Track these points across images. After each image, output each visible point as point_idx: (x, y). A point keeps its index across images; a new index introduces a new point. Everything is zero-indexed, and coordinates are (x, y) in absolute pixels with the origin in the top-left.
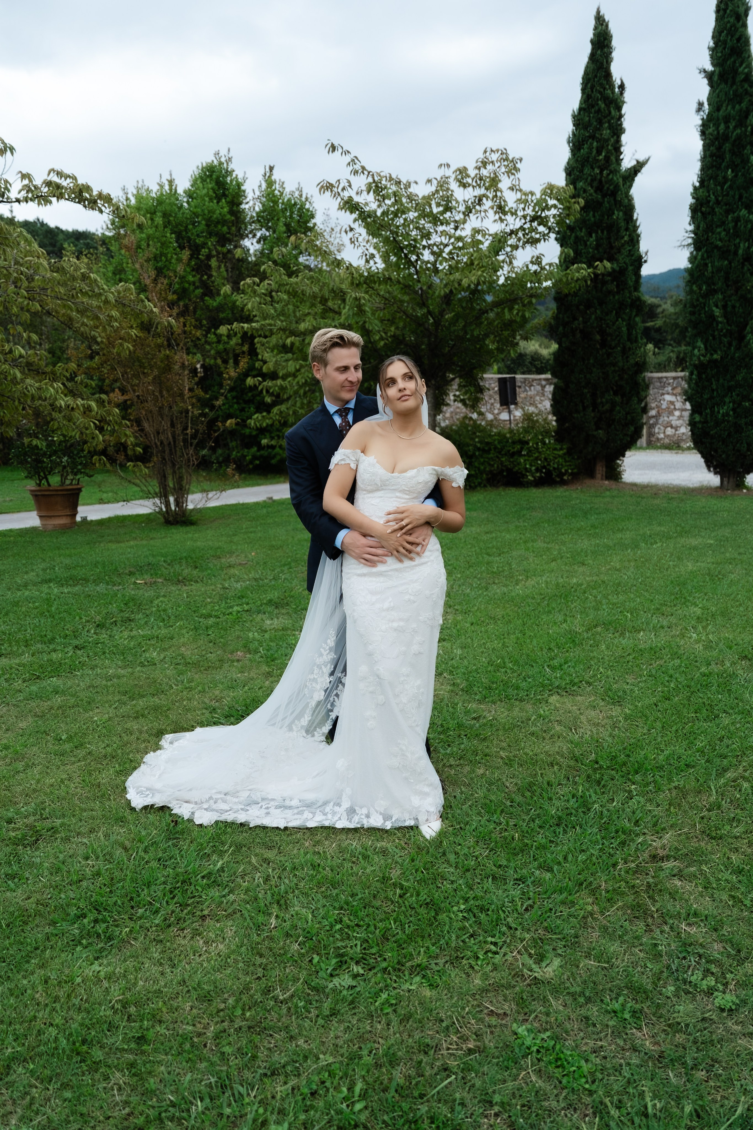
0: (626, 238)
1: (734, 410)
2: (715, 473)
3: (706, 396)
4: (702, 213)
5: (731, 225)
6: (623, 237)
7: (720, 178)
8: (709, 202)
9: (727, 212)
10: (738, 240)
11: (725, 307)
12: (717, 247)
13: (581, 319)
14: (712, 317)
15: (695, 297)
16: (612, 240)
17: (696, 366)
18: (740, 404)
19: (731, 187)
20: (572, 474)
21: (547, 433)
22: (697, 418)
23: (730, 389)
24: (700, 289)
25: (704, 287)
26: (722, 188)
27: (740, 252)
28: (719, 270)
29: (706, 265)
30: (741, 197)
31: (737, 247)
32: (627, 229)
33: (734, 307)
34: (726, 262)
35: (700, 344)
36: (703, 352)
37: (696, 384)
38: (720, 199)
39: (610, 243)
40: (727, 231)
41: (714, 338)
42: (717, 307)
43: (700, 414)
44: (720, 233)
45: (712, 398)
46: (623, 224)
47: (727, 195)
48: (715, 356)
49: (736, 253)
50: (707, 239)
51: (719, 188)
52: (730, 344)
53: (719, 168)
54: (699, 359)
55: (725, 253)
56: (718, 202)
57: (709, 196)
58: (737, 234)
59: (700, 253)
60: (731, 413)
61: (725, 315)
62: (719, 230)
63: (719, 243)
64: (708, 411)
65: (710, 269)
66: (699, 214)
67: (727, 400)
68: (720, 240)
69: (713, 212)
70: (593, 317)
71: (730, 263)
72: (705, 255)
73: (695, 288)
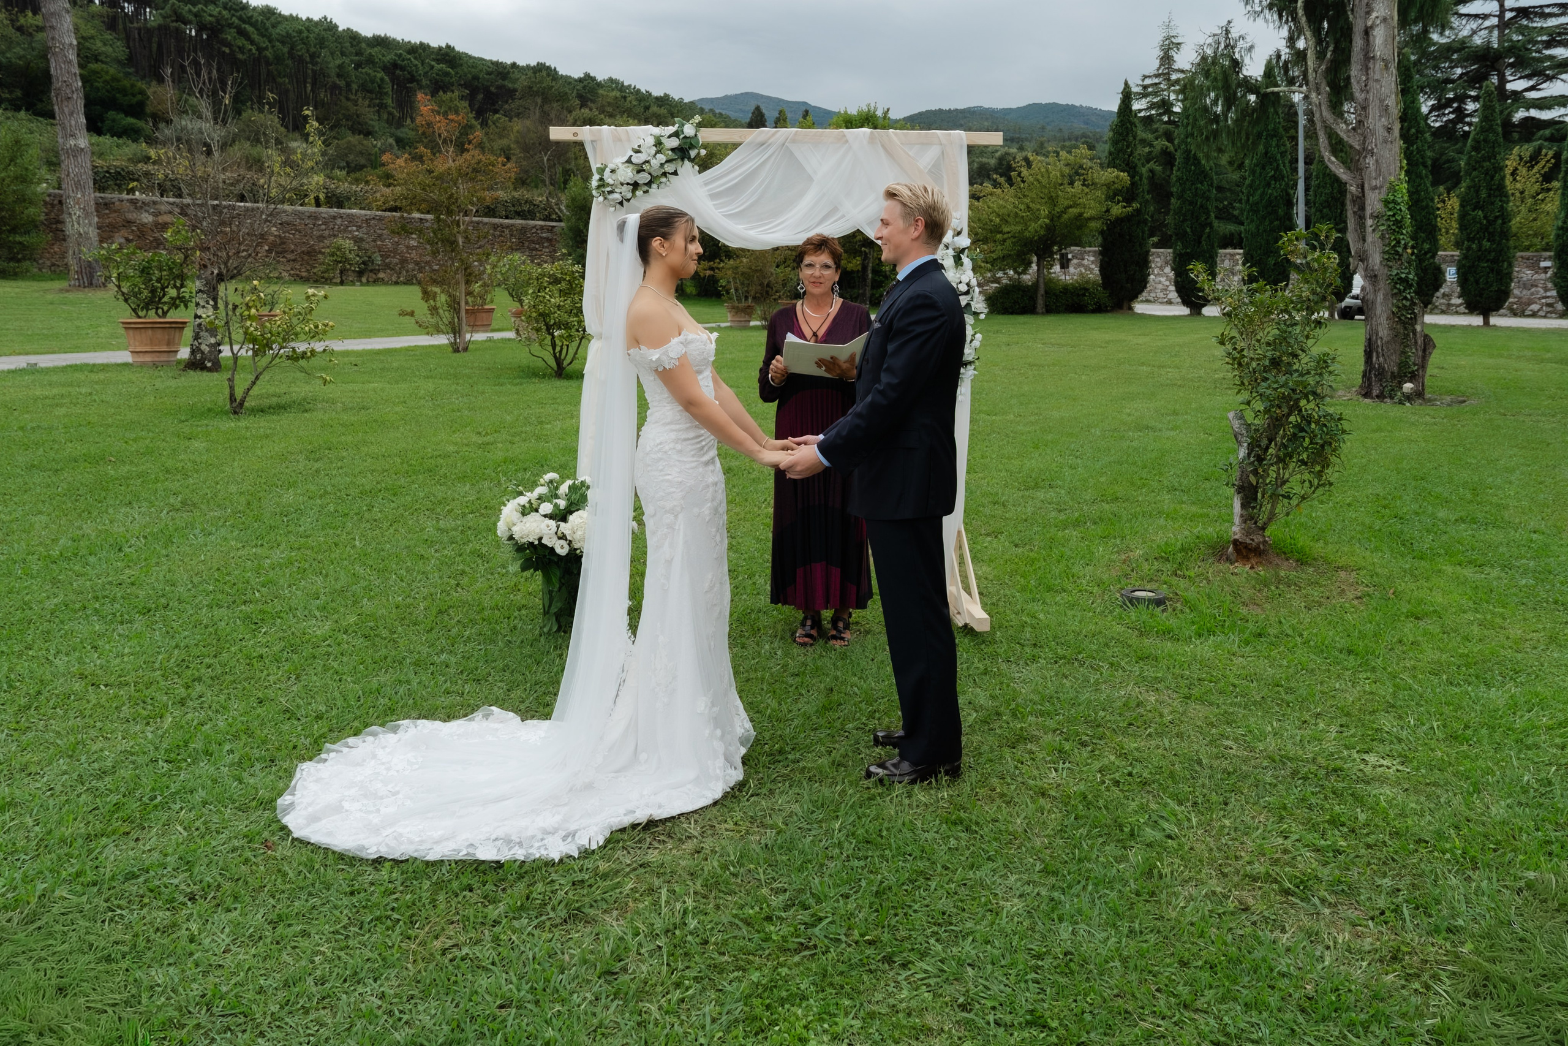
0: (1141, 190)
2: (1187, 308)
6: (1139, 189)
11: (1191, 227)
14: (1185, 231)
16: (1134, 190)
21: (1096, 285)
22: (1177, 279)
24: (1179, 217)
25: (1182, 218)
32: (1141, 186)
33: (1196, 228)
35: (1179, 242)
36: (1181, 246)
39: (1132, 192)
41: (1187, 240)
42: (1188, 226)
43: (1179, 277)
46: (1138, 183)
52: (1194, 244)
59: (1179, 201)
61: (1192, 231)
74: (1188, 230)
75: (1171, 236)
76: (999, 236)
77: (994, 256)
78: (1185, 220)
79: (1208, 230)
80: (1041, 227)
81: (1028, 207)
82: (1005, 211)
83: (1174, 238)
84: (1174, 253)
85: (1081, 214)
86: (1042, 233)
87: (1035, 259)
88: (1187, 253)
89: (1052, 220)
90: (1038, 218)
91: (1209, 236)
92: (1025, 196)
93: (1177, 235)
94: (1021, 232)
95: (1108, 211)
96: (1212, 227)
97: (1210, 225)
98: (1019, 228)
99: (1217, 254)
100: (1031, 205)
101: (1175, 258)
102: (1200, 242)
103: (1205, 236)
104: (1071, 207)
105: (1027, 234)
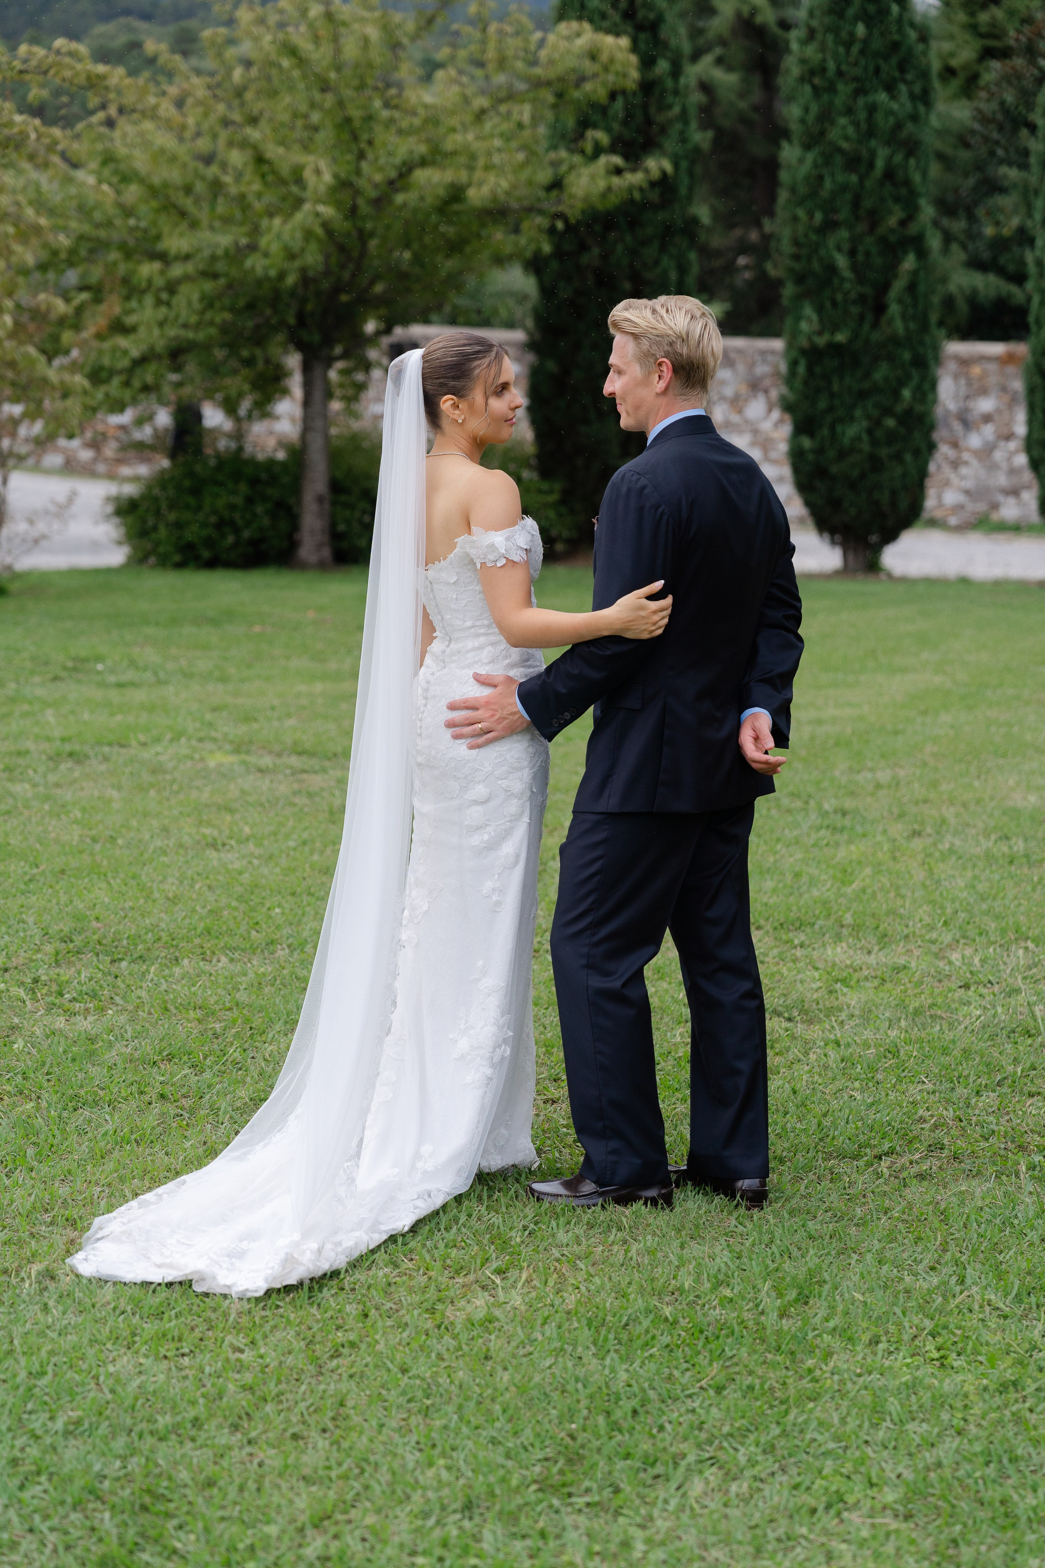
0: (677, 110)
1: (870, 432)
2: (833, 542)
3: (822, 404)
4: (815, 88)
5: (862, 116)
6: (670, 107)
7: (844, 34)
8: (823, 70)
9: (858, 92)
10: (873, 143)
11: (852, 253)
12: (839, 150)
13: (596, 251)
14: (831, 269)
15: (801, 229)
16: (652, 109)
17: (803, 352)
18: (878, 423)
19: (862, 52)
20: (569, 541)
21: (524, 462)
22: (806, 443)
23: (862, 395)
24: (811, 216)
25: (818, 216)
26: (848, 52)
27: (880, 164)
28: (844, 188)
29: (821, 178)
30: (877, 71)
31: (873, 154)
32: (676, 92)
33: (868, 254)
34: (854, 178)
35: (808, 311)
36: (816, 326)
37: (806, 383)
38: (844, 67)
39: (646, 115)
40: (856, 124)
41: (834, 304)
42: (839, 249)
43: (811, 435)
44: (844, 128)
45: (830, 409)
46: (669, 83)
47: (856, 64)
48: (840, 337)
49: (871, 165)
50: (822, 133)
51: (841, 50)
52: (862, 317)
53: (841, 15)
54: (810, 339)
55: (853, 162)
56: (840, 74)
57: (824, 60)
58: (871, 133)
59: (810, 157)
60: (865, 437)
61: (854, 267)
62: (843, 121)
63: (845, 145)
64: (825, 432)
65: (828, 184)
66: (808, 89)
67: (858, 413)
68: (847, 138)
69: (832, 89)
70: (620, 248)
71: (862, 179)
72: (820, 161)
73: (801, 213)
74: (842, 261)
75: (780, 283)
76: (148, 270)
77: (131, 345)
78: (829, 226)
79: (909, 263)
80: (308, 234)
81: (260, 160)
82: (175, 175)
83: (788, 291)
84: (790, 346)
85: (456, 194)
86: (313, 258)
87: (293, 361)
88: (835, 349)
89: (353, 212)
90: (299, 202)
91: (912, 287)
92: (253, 121)
93: (800, 279)
94: (237, 254)
95: (556, 185)
96: (922, 254)
97: (918, 244)
98: (224, 240)
99: (936, 349)
100: (273, 151)
101: (793, 364)
102: (880, 309)
103: (898, 286)
104: (424, 163)
105: (256, 264)
